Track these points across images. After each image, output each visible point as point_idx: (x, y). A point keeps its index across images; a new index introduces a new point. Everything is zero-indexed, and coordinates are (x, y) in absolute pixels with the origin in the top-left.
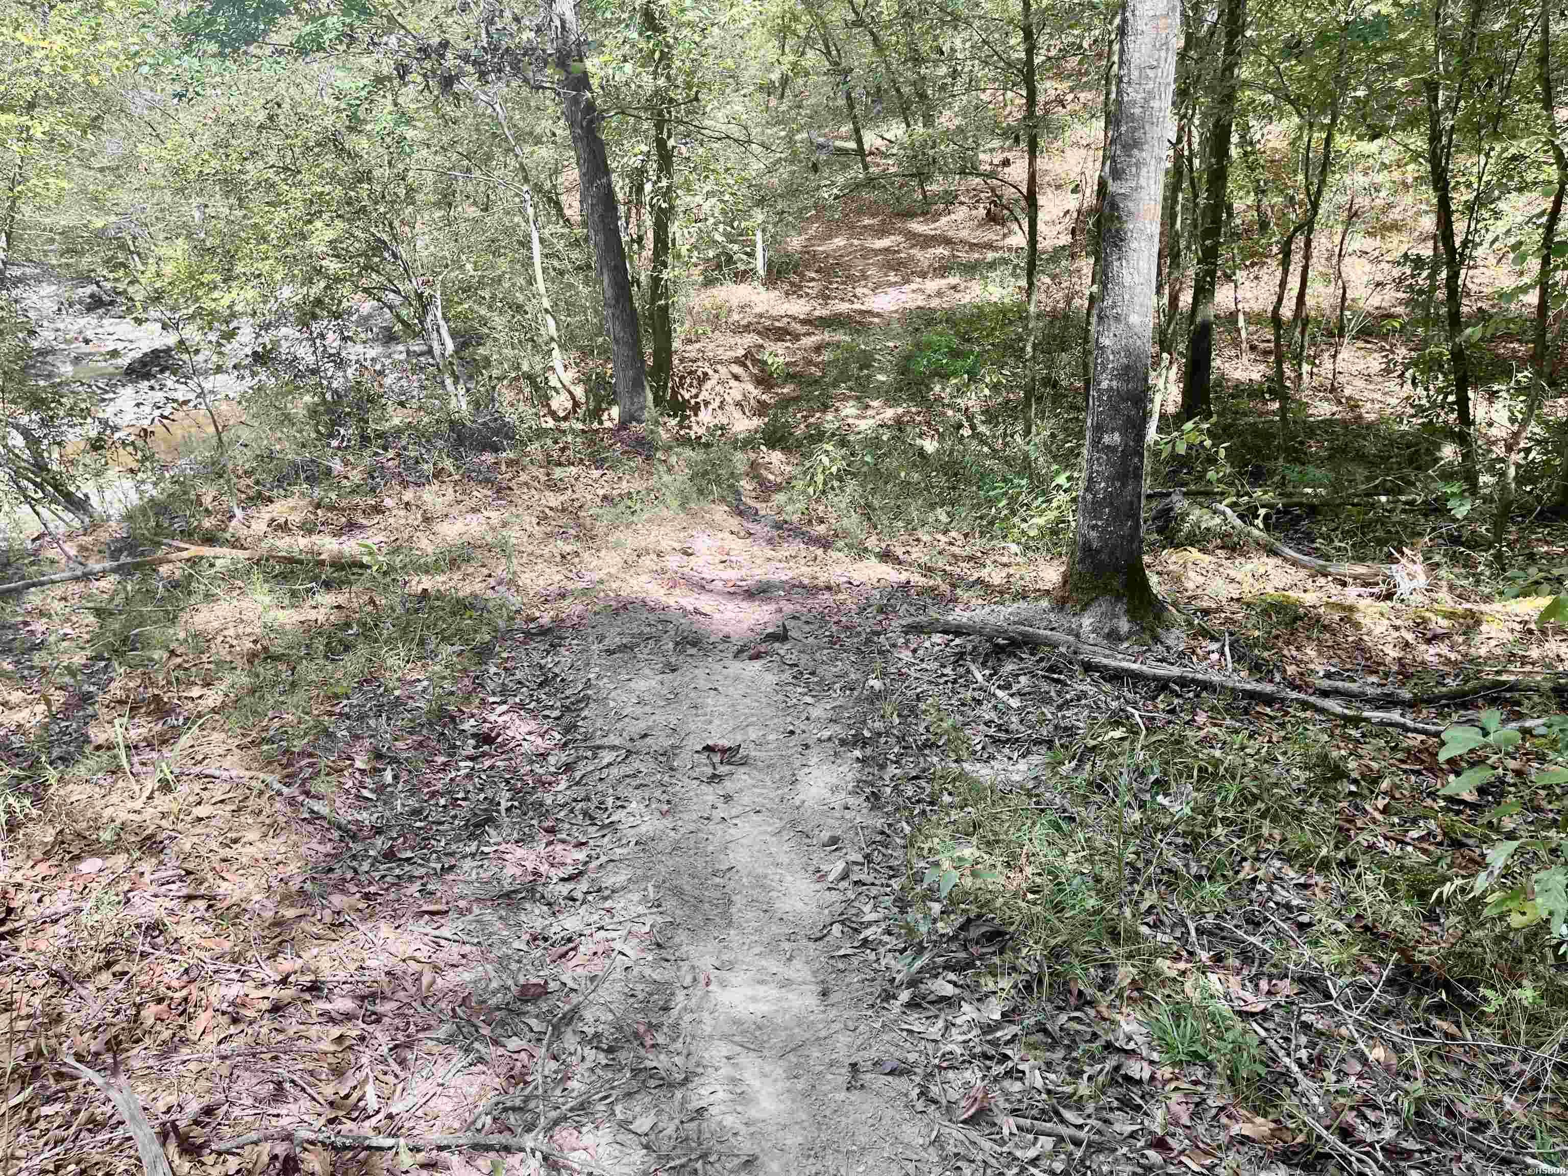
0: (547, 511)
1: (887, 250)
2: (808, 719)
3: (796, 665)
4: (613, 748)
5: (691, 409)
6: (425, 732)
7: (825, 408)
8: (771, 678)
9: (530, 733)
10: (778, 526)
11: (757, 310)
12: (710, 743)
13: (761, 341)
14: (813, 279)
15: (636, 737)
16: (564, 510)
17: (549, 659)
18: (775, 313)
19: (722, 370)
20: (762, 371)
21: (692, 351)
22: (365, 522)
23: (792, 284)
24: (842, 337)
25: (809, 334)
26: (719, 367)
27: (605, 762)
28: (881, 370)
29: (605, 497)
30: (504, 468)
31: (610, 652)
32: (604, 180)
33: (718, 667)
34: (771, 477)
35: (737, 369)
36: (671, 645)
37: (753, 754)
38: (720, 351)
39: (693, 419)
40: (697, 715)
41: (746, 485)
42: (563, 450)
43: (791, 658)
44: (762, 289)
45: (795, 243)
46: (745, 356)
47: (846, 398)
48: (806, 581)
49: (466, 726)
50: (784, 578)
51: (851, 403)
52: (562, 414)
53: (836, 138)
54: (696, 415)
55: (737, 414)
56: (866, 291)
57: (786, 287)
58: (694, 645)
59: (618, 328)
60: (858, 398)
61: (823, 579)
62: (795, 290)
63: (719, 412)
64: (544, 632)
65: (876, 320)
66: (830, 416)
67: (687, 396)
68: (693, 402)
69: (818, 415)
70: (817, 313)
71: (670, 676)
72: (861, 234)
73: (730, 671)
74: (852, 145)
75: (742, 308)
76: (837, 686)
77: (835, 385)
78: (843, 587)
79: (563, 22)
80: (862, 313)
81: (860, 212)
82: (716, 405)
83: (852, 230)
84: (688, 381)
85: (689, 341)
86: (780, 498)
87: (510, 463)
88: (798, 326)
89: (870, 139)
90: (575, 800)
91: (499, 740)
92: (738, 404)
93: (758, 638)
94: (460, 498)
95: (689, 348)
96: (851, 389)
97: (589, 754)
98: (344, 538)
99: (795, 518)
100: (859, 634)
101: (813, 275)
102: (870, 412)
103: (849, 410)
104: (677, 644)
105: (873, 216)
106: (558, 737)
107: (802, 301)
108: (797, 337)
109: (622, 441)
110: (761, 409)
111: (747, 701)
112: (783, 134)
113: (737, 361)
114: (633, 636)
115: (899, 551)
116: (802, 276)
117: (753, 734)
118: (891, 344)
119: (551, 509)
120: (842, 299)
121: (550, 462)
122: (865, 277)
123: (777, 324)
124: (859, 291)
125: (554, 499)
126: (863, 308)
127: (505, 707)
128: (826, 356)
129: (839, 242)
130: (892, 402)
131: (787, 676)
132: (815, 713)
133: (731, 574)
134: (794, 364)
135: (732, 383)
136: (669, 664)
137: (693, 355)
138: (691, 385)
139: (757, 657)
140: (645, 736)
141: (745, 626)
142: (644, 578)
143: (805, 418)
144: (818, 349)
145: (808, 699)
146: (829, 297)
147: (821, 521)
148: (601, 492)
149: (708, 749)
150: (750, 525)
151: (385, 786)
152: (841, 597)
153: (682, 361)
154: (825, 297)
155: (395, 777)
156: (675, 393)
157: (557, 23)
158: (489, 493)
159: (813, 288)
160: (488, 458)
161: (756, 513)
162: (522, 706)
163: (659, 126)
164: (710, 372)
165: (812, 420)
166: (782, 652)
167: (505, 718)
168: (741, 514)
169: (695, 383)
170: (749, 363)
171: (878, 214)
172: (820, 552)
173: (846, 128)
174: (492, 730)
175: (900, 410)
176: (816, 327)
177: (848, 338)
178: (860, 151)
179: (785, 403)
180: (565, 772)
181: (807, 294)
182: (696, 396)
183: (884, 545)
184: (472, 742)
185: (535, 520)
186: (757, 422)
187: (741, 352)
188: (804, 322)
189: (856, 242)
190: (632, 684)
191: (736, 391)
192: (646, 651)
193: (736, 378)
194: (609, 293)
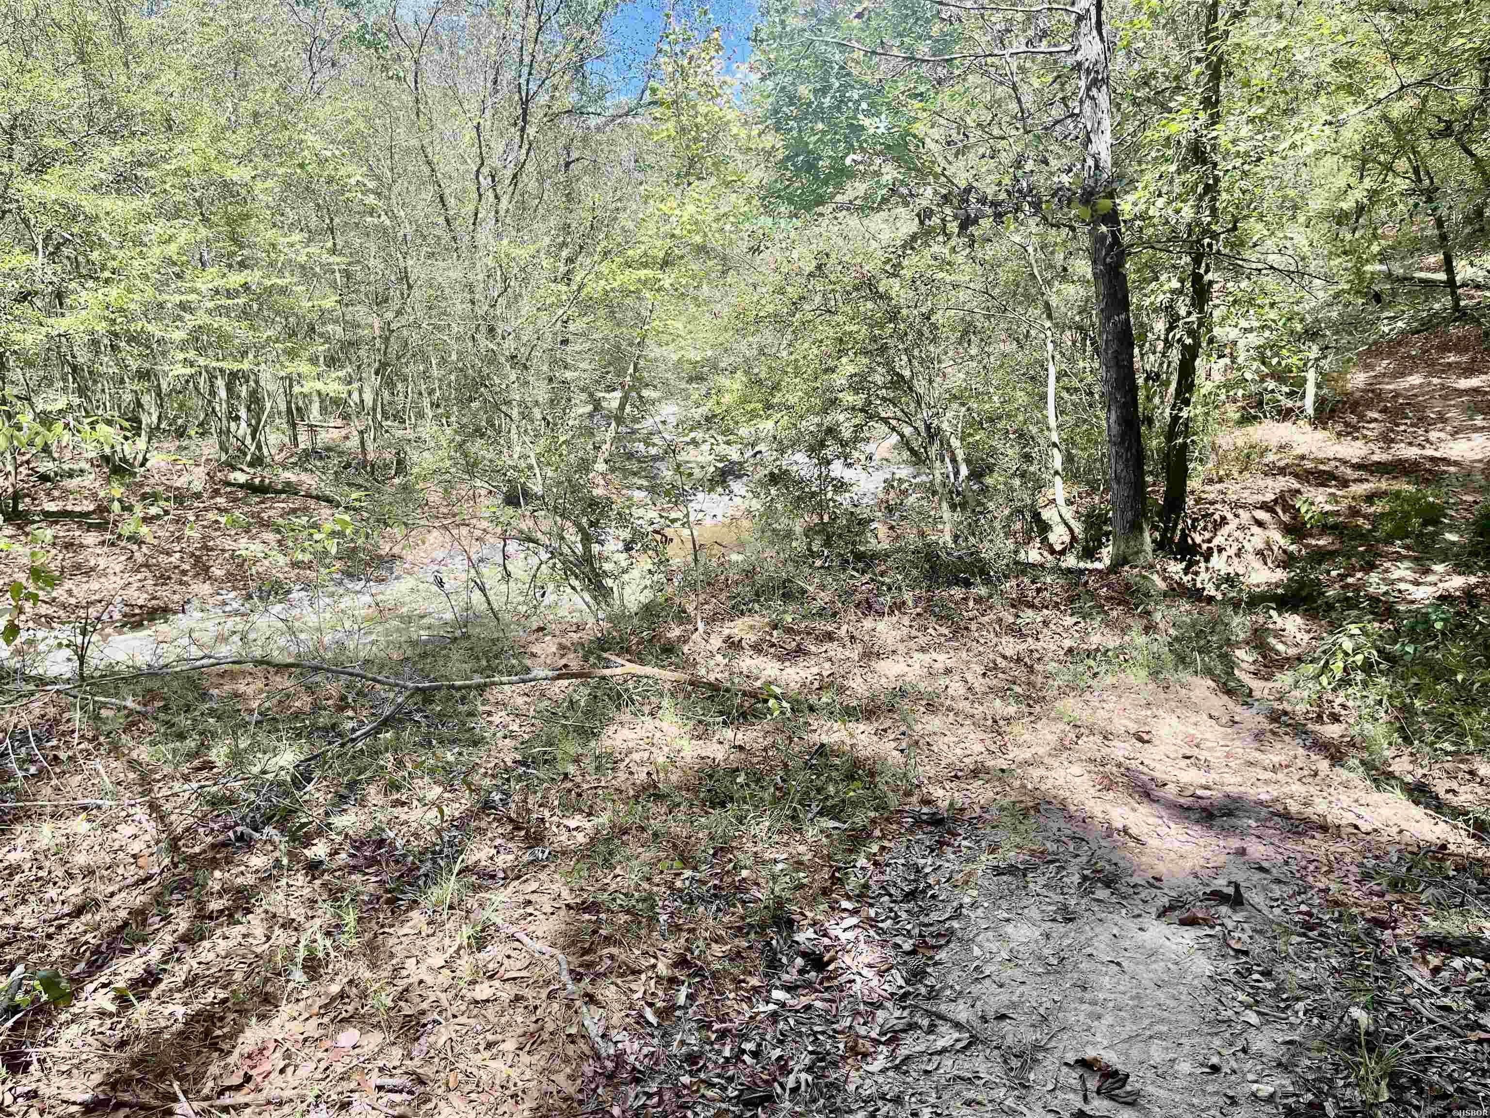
0: (999, 660)
1: (1476, 390)
2: (1244, 1051)
3: (1246, 953)
4: (958, 1026)
5: (1202, 555)
6: (752, 936)
7: (1370, 567)
8: (1203, 966)
9: (870, 966)
10: (1275, 717)
11: (1299, 451)
12: (1090, 1053)
13: (1297, 486)
14: (1376, 420)
15: (991, 1015)
16: (1019, 660)
17: (929, 861)
18: (1321, 455)
19: (1245, 515)
20: (1294, 518)
21: (1212, 492)
22: (813, 649)
23: (1347, 424)
24: (1406, 487)
25: (1361, 481)
26: (1240, 511)
27: (940, 1044)
28: (1452, 528)
29: (1070, 650)
30: (971, 604)
31: (998, 871)
32: (1123, 316)
33: (1132, 925)
34: (1280, 647)
35: (1261, 515)
36: (1076, 879)
37: (1150, 1089)
38: (1246, 493)
39: (1203, 565)
40: (1082, 1001)
41: (1244, 656)
42: (1039, 591)
43: (1242, 938)
44: (1308, 428)
45: (1358, 379)
46: (1275, 501)
47: (1400, 558)
48: (1294, 808)
49: (800, 937)
50: (1264, 797)
51: (1407, 564)
52: (1058, 548)
53: (1421, 269)
54: (1207, 560)
55: (1257, 564)
56: (1442, 435)
57: (1339, 427)
58: (1108, 884)
59: (1120, 467)
60: (1416, 559)
61: (1320, 807)
62: (1351, 431)
63: (1236, 560)
64: (936, 821)
65: (1452, 469)
66: (1374, 577)
67: (1198, 539)
68: (1205, 546)
69: (1359, 575)
70: (1376, 458)
71: (1061, 928)
72: (1443, 372)
73: (1146, 936)
74: (1442, 276)
75: (1281, 448)
76: (1300, 1006)
77: (1389, 540)
78: (1345, 831)
79: (1097, 162)
80: (1433, 459)
81: (1444, 348)
82: (1232, 552)
83: (1432, 368)
84: (1202, 523)
85: (1211, 481)
86: (1284, 679)
87: (979, 600)
88: (1349, 471)
89: (1464, 271)
90: (883, 1097)
91: (831, 967)
92: (1260, 553)
93: (1201, 890)
94: (914, 633)
95: (1208, 488)
96: (1407, 547)
97: (925, 1022)
98: (787, 664)
99: (1301, 708)
100: (1353, 919)
101: (1376, 415)
102: (1431, 578)
103: (1402, 571)
104: (1085, 878)
105: (1460, 352)
106: (901, 982)
107: (1359, 443)
108: (1344, 483)
109: (1109, 586)
110: (1288, 561)
111: (1161, 995)
112: (1350, 265)
113: (1264, 506)
114: (1033, 853)
115: (1440, 788)
116: (1361, 417)
117: (1157, 1053)
118: (1470, 498)
119: (1004, 657)
120: (1410, 444)
121: (1020, 602)
122: (1442, 418)
123: (1322, 467)
124: (1433, 435)
125: (1010, 646)
126: (1438, 454)
127: (854, 921)
128: (1379, 507)
129: (1416, 379)
130: (1462, 567)
131: (1228, 967)
132: (1261, 1042)
133: (1192, 776)
134: (1337, 513)
135: (1255, 529)
136: (1065, 908)
137: (1211, 497)
138: (1205, 529)
139: (1190, 922)
140: (1002, 1017)
141: (1189, 865)
142: (1076, 769)
143: (1342, 577)
144: (1370, 498)
145: (1253, 1019)
146: (1393, 441)
147: (1335, 718)
148: (1067, 643)
149: (1085, 1064)
150: (1239, 709)
151: (674, 1007)
152: (1340, 848)
153: (1198, 501)
154: (1387, 440)
155: (691, 997)
156: (1184, 536)
157: (1090, 162)
158: (946, 632)
159: (1374, 430)
160: (957, 592)
161: (1250, 695)
162: (872, 922)
163: (1197, 261)
164: (1230, 516)
165: (1350, 580)
166: (1230, 925)
167: (851, 935)
168: (1229, 692)
169: (1210, 526)
170: (1279, 510)
171: (1467, 350)
172: (1324, 765)
173: (1435, 259)
174: (827, 948)
175: (1473, 580)
176: (1372, 473)
177: (1412, 488)
178: (1451, 282)
179: (1320, 556)
180: (887, 1043)
181: (1365, 437)
182: (1209, 541)
183: (1420, 772)
184: (799, 961)
185: (980, 670)
186: (1280, 575)
187: (1269, 497)
188: (1357, 467)
189: (1435, 381)
190: (1009, 929)
191: (1257, 538)
192: (1041, 881)
193: (1260, 524)
194: (1115, 429)
